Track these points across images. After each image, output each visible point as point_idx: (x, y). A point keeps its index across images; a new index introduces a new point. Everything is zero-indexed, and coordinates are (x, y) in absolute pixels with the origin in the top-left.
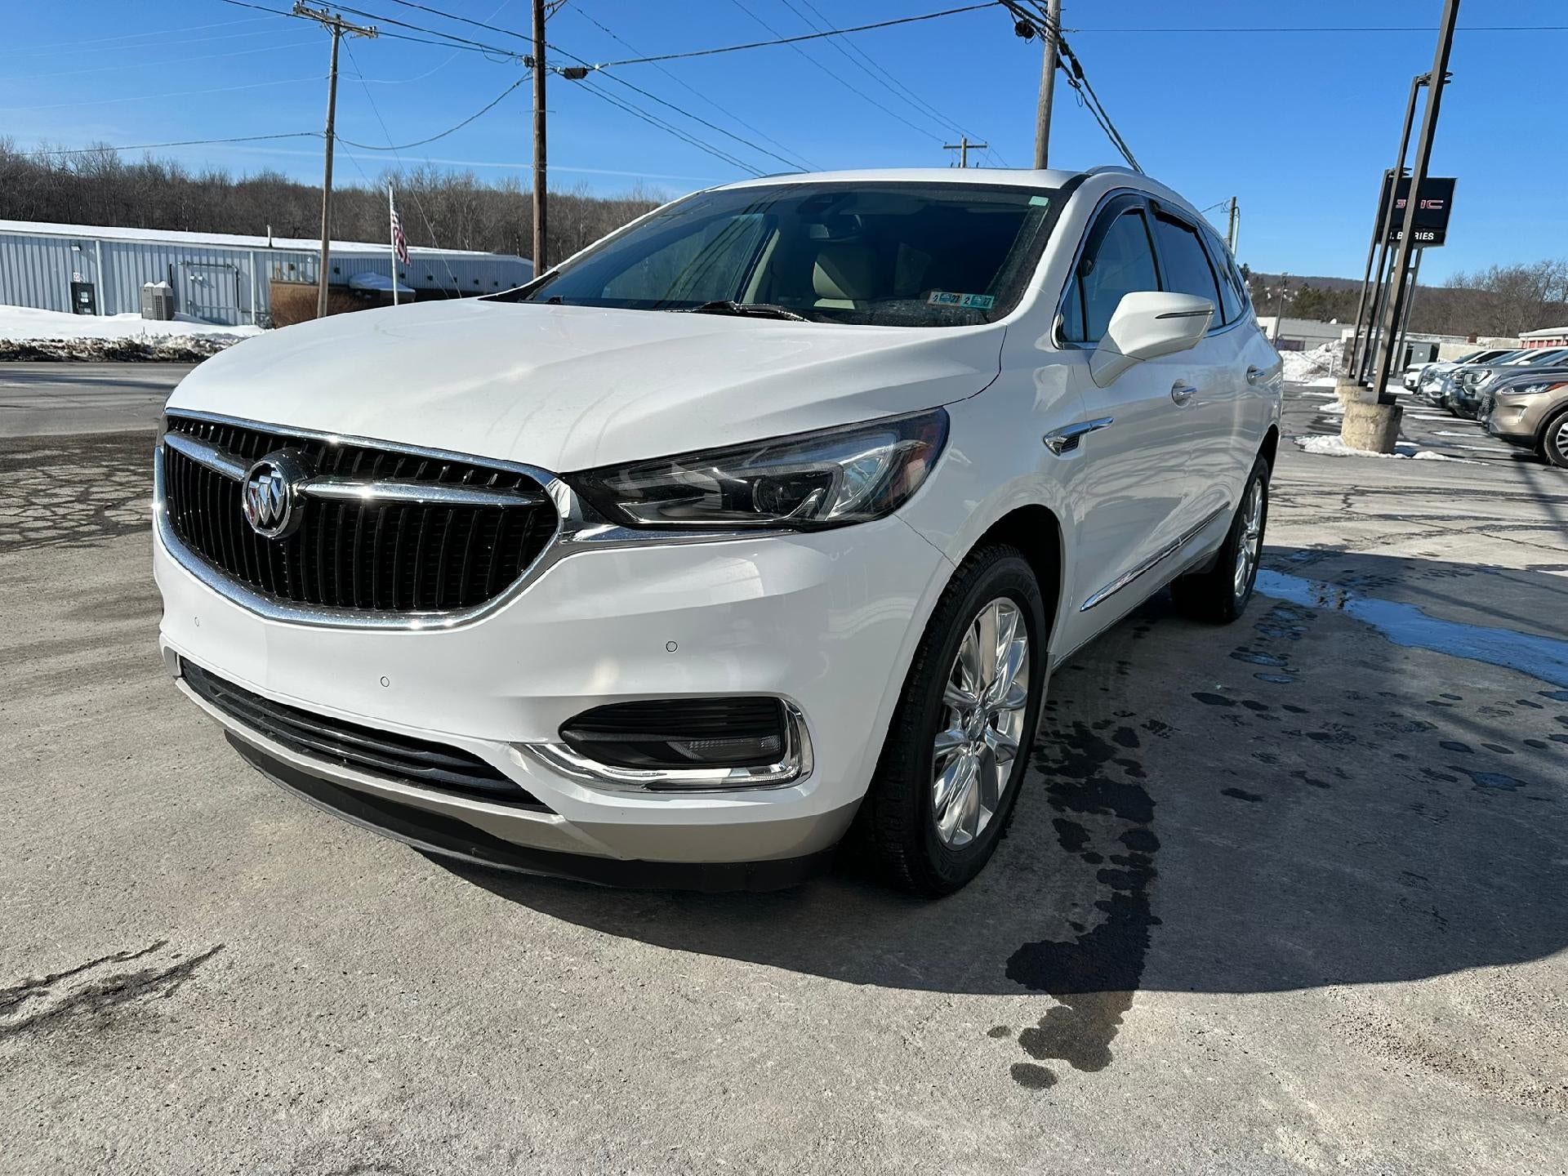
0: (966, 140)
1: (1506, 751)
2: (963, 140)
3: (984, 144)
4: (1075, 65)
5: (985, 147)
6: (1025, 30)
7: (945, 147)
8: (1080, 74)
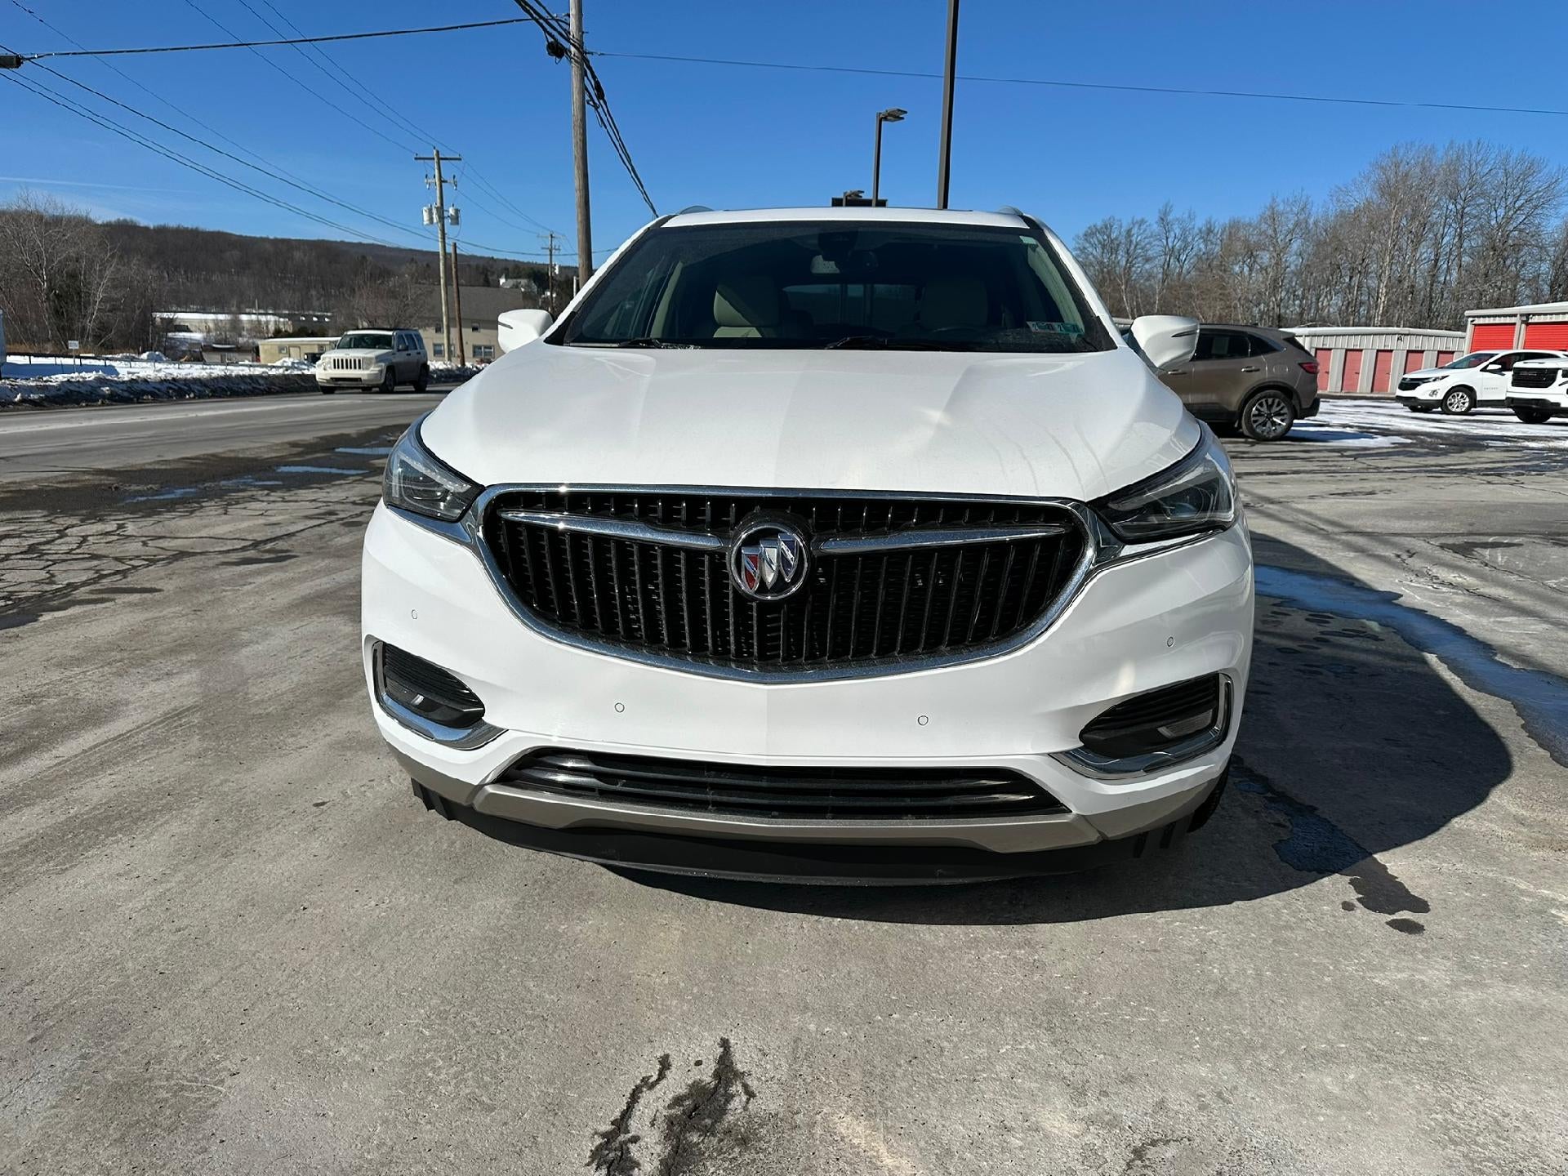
0: (438, 152)
1: (1317, 648)
2: (435, 152)
3: (458, 157)
4: (598, 87)
5: (460, 159)
6: (556, 50)
7: (416, 159)
8: (601, 95)
